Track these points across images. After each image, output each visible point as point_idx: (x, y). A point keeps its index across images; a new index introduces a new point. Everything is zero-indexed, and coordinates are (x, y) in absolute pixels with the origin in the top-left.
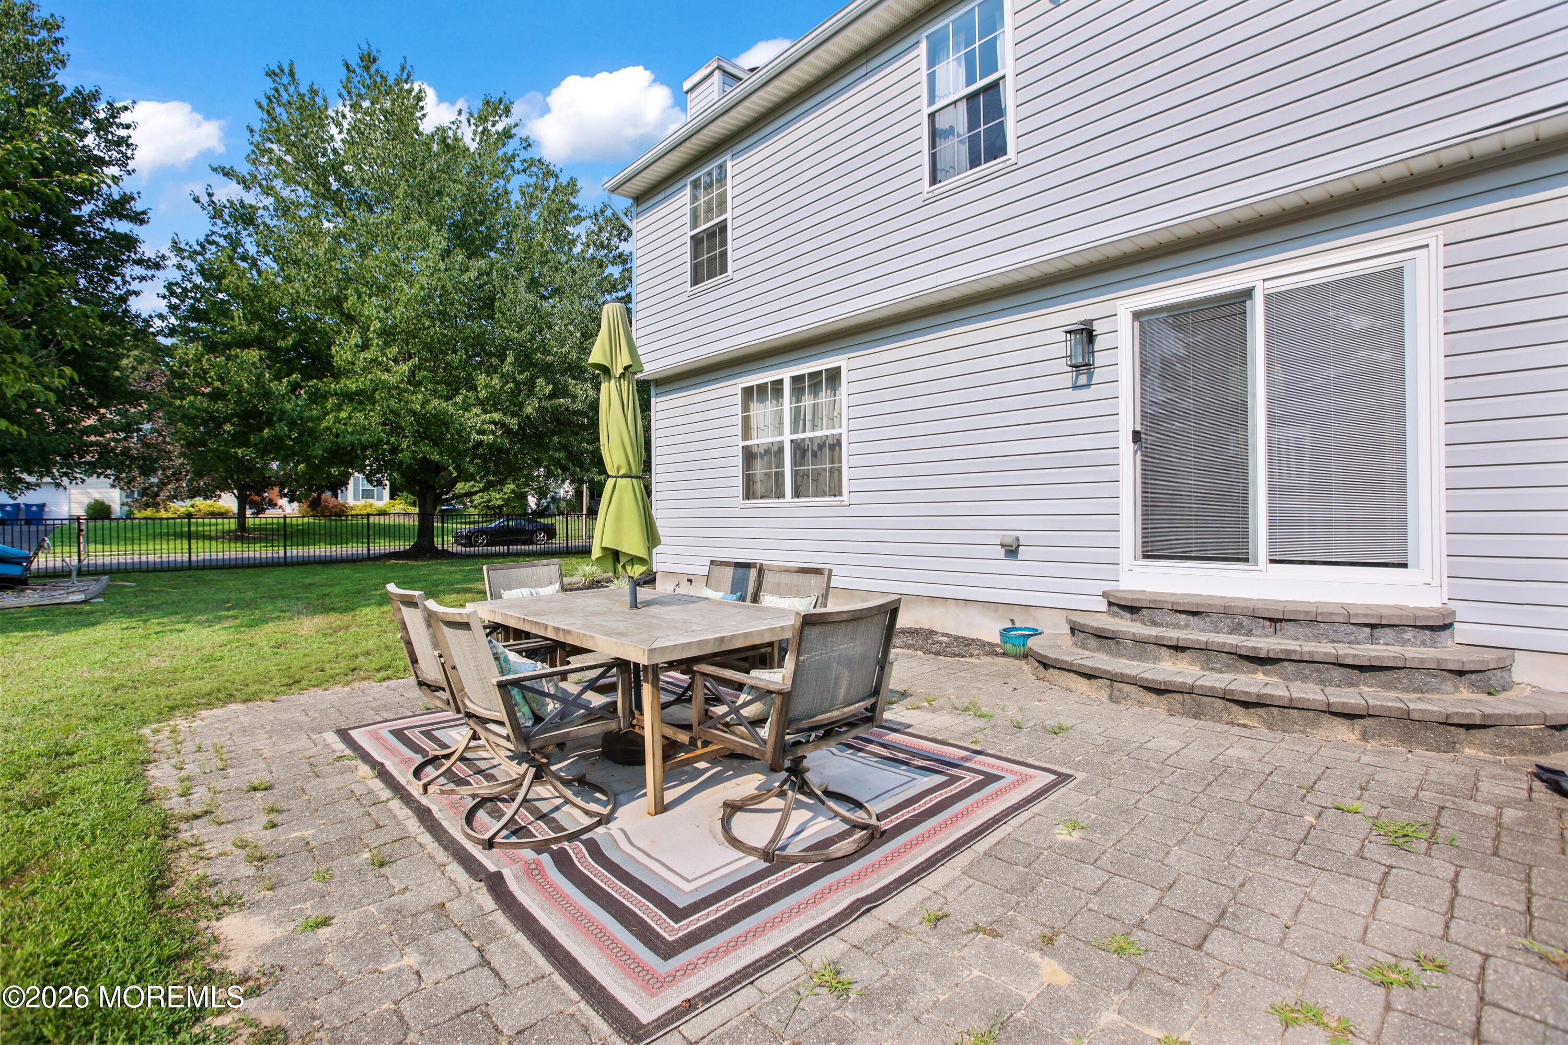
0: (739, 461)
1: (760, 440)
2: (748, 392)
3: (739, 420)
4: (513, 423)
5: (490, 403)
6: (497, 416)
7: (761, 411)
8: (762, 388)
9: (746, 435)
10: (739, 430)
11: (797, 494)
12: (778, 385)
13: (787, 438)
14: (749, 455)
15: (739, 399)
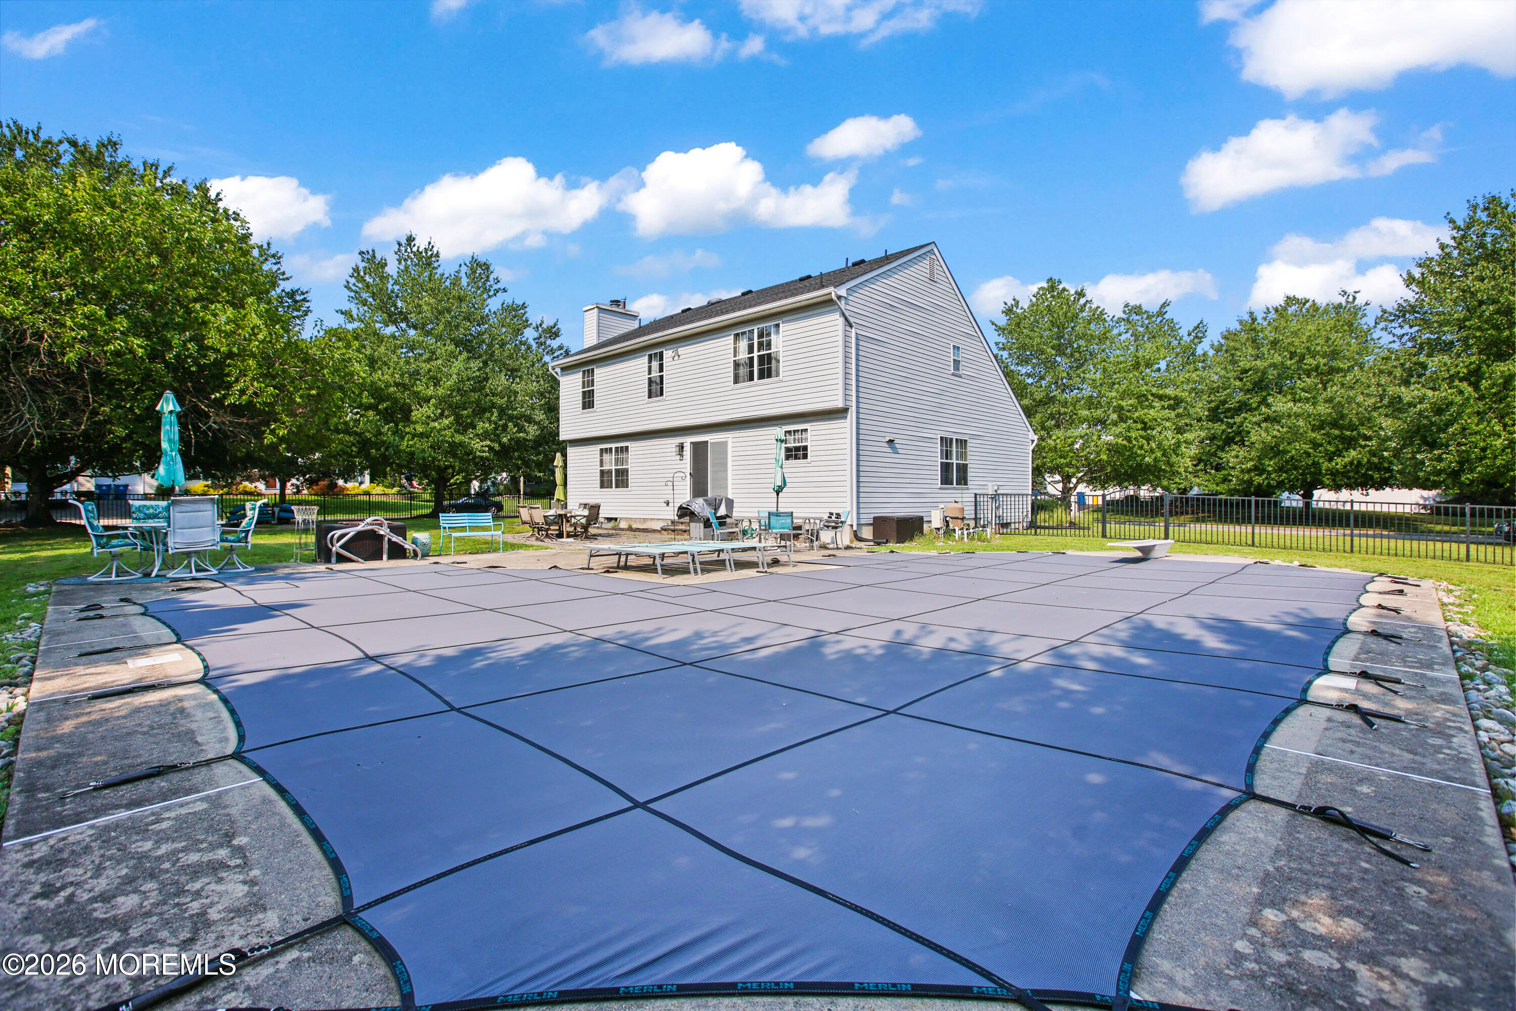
0: (599, 474)
1: (606, 467)
2: (602, 450)
3: (598, 460)
4: (496, 446)
5: (485, 436)
6: (488, 443)
7: (606, 457)
8: (606, 449)
9: (601, 465)
10: (598, 463)
11: (617, 487)
12: (611, 449)
13: (613, 468)
14: (602, 472)
15: (599, 452)
